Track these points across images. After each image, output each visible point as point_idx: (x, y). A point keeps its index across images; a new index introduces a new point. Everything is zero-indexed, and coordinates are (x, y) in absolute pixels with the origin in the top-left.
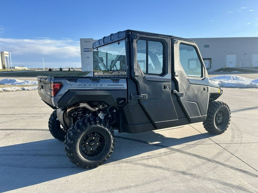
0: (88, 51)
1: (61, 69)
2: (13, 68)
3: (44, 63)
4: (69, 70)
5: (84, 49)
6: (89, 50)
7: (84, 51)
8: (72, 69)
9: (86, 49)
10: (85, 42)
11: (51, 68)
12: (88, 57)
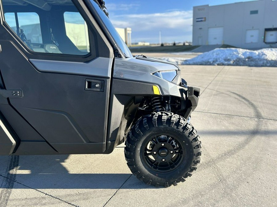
0: (201, 21)
1: (174, 44)
2: (136, 44)
3: (160, 38)
4: (184, 44)
5: (197, 19)
6: (202, 19)
7: (197, 21)
8: (187, 42)
9: (199, 19)
10: (199, 10)
11: (164, 43)
12: (201, 29)
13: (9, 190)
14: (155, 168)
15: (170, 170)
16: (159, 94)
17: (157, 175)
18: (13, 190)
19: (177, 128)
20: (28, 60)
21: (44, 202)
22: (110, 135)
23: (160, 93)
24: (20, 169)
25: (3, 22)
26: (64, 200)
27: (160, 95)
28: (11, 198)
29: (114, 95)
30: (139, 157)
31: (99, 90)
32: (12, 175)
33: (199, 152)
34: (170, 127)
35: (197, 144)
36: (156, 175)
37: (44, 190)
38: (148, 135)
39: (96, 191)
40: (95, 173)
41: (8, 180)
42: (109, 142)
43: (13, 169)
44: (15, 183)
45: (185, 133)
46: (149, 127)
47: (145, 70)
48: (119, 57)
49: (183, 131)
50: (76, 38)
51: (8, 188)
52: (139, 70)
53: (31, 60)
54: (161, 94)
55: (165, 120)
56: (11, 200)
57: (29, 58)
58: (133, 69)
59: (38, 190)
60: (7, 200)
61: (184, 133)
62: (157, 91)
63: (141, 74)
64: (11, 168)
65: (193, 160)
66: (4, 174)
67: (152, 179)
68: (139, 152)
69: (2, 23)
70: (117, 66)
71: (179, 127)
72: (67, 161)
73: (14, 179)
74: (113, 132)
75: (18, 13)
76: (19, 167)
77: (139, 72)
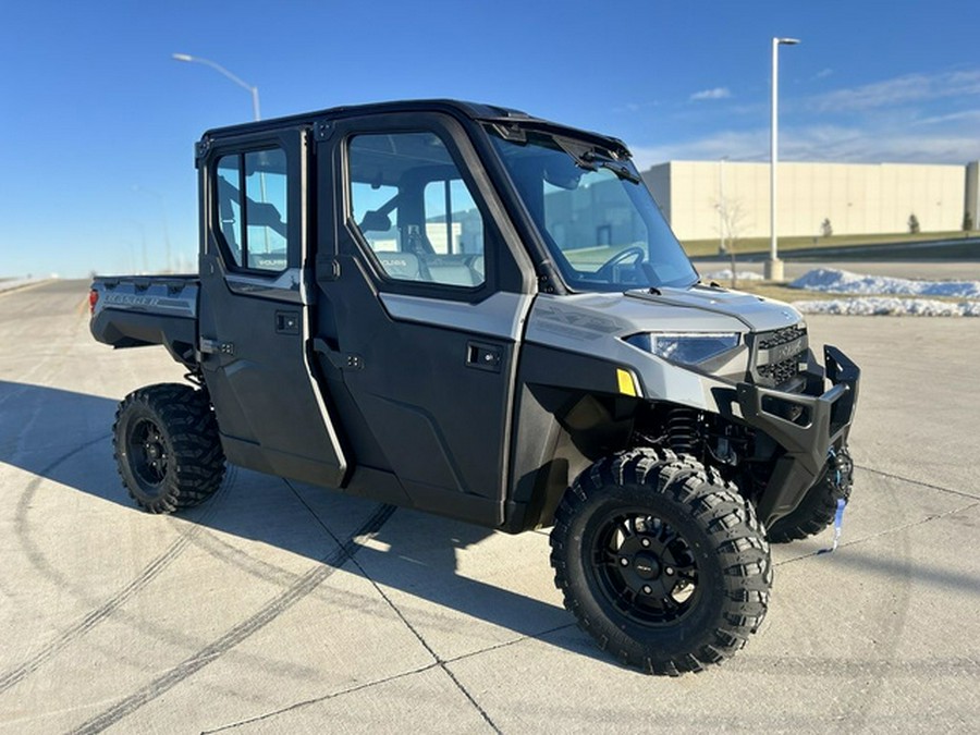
13: (332, 569)
14: (624, 606)
15: (661, 624)
16: (634, 395)
17: (623, 627)
18: (339, 571)
19: (676, 498)
20: (375, 294)
21: (371, 607)
22: (515, 483)
23: (636, 392)
24: (375, 538)
25: (348, 220)
26: (407, 617)
27: (637, 397)
28: (325, 583)
29: (525, 386)
30: (580, 561)
31: (490, 368)
32: (355, 544)
33: (744, 590)
34: (656, 490)
35: (736, 563)
36: (620, 628)
37: (386, 587)
38: (600, 503)
39: (478, 624)
40: (509, 589)
41: (343, 552)
42: (513, 502)
43: (364, 534)
44: (350, 561)
45: (699, 517)
46: (603, 482)
47: (601, 326)
48: (548, 292)
49: (693, 511)
50: (732, 214)
51: (333, 565)
52: (587, 326)
53: (381, 294)
54: (640, 395)
55: (644, 469)
56: (321, 587)
57: (379, 291)
58: (571, 323)
59: (377, 584)
60: (317, 584)
61: (695, 517)
62: (627, 385)
63: (592, 337)
64: (362, 533)
65: (723, 610)
66: (344, 540)
67: (608, 635)
68: (580, 547)
69: (345, 222)
70: (537, 315)
71: (680, 498)
72: (473, 548)
73: (353, 553)
74: (523, 477)
75: (452, 182)
76: (376, 534)
77: (586, 330)
